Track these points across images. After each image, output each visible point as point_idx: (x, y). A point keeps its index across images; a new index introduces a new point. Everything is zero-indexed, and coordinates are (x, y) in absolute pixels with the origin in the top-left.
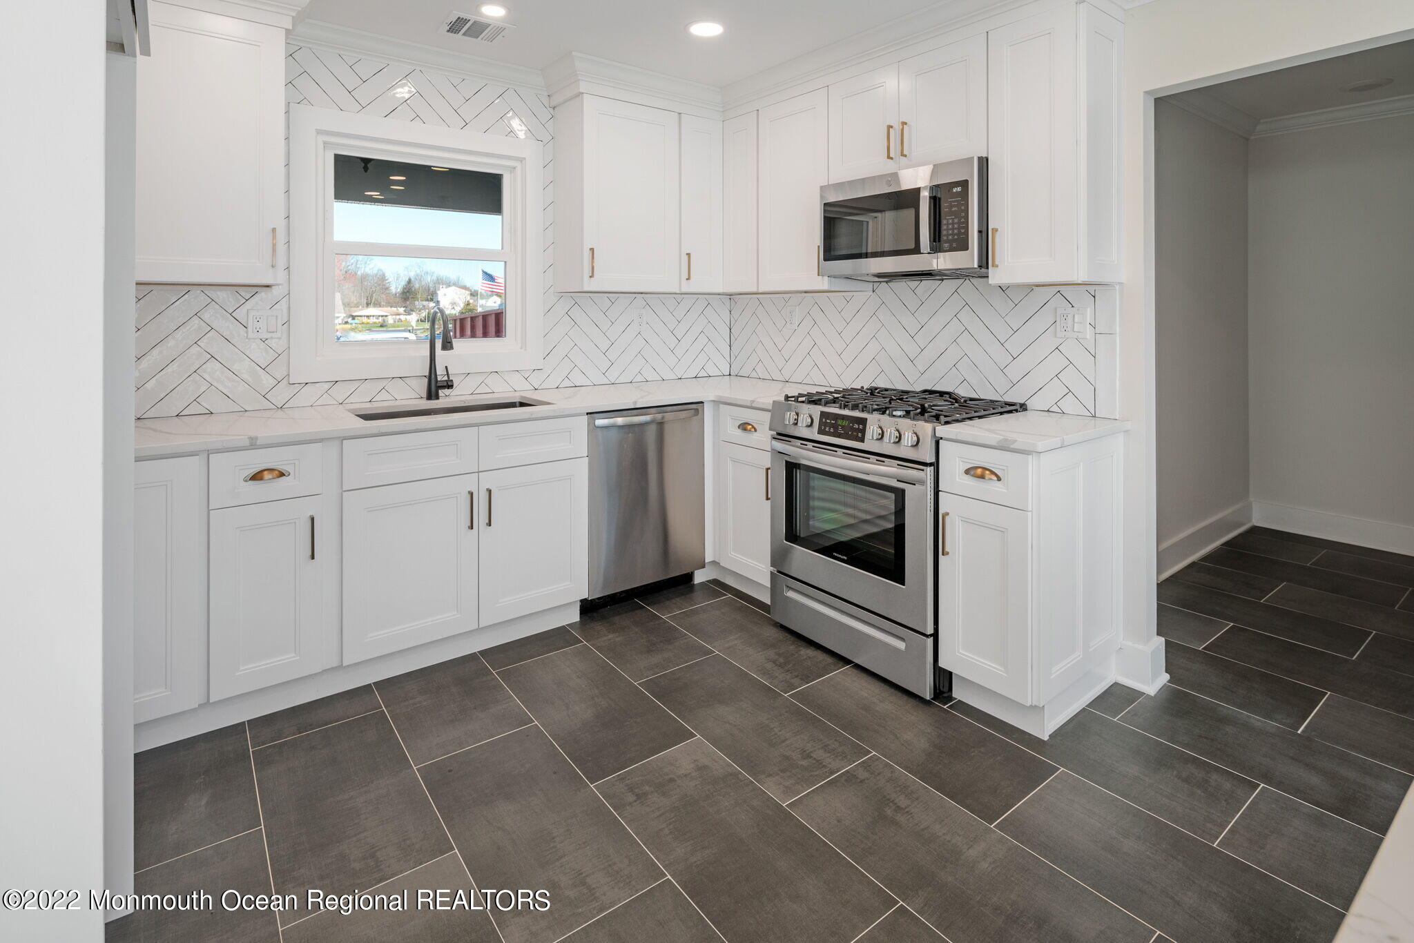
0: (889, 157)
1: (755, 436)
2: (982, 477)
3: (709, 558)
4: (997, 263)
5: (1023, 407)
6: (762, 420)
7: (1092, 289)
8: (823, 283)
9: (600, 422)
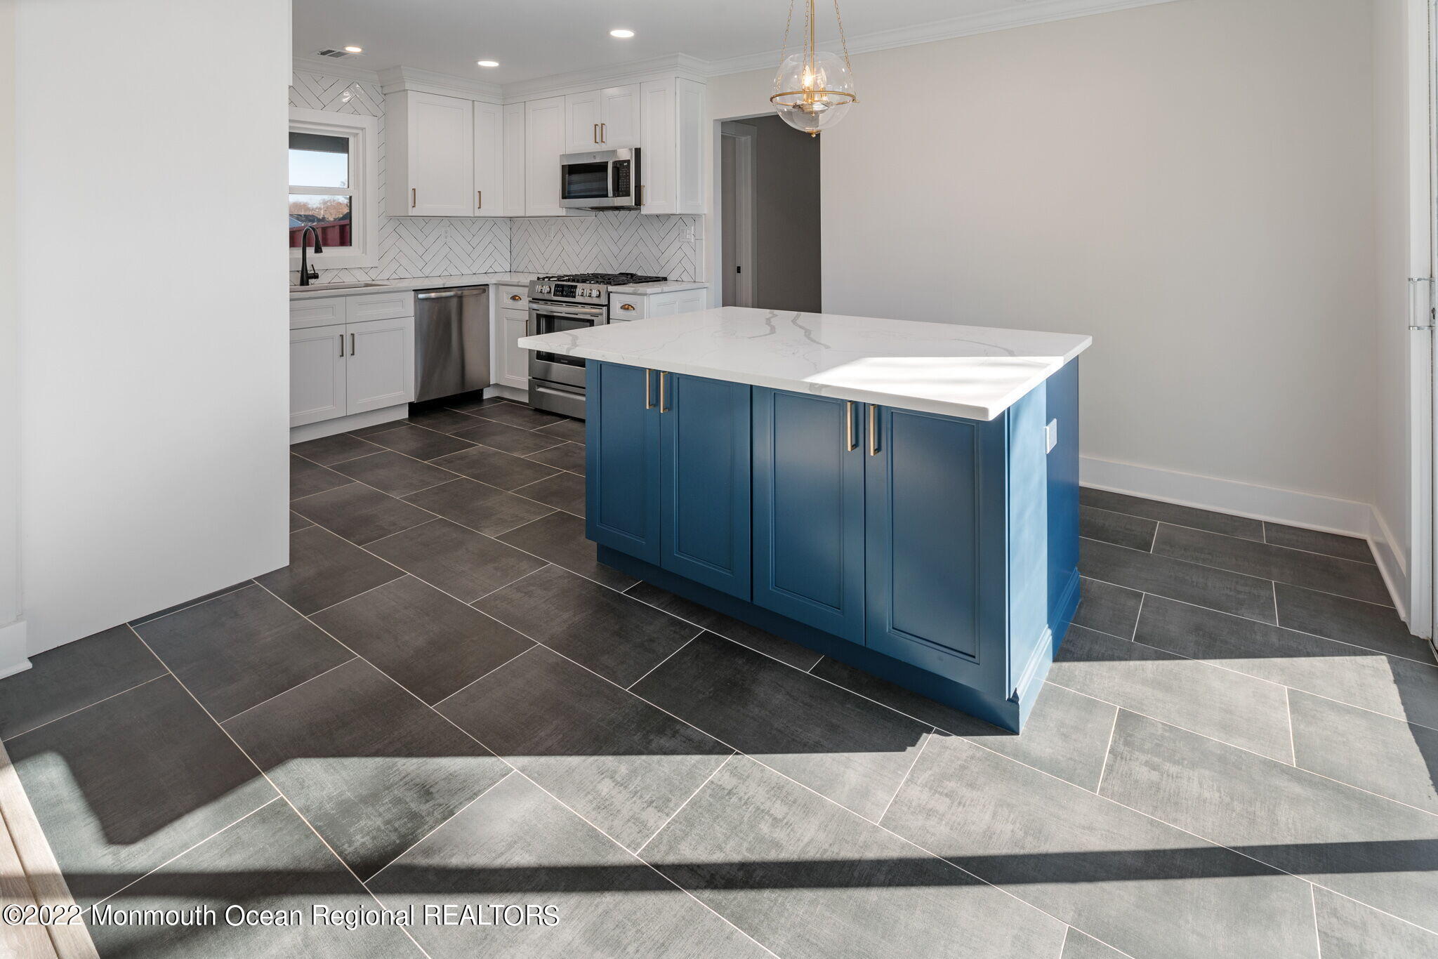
0: (596, 142)
1: (520, 302)
2: (628, 309)
3: (492, 382)
4: (644, 203)
5: (665, 279)
6: (523, 292)
7: (694, 217)
8: (563, 212)
9: (421, 296)
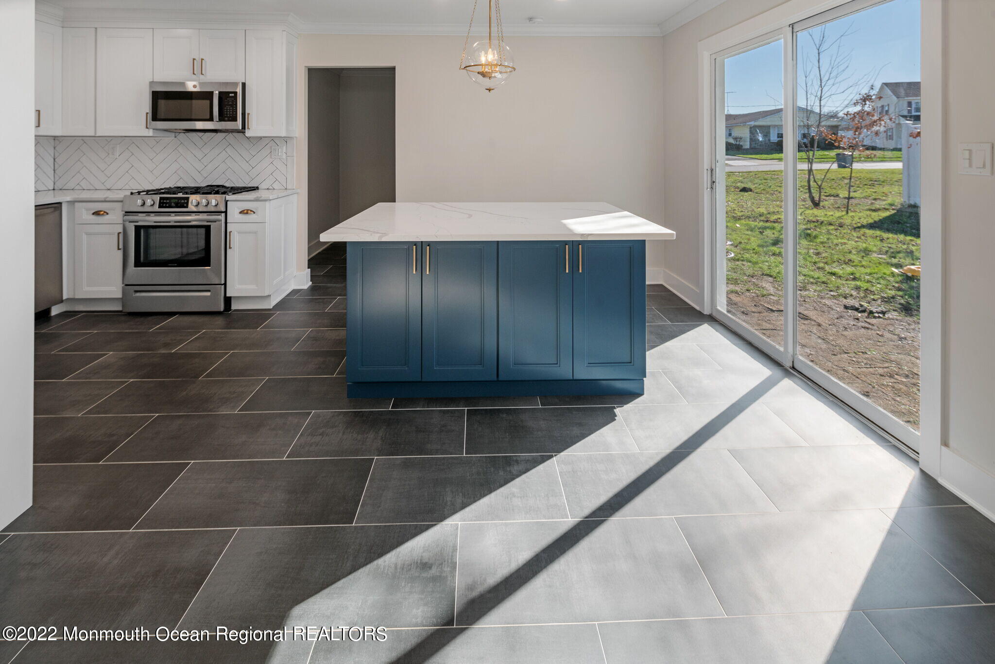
0: (194, 74)
1: (107, 217)
2: (247, 213)
3: (64, 297)
4: (249, 127)
5: (257, 188)
7: (286, 140)
8: (150, 133)
